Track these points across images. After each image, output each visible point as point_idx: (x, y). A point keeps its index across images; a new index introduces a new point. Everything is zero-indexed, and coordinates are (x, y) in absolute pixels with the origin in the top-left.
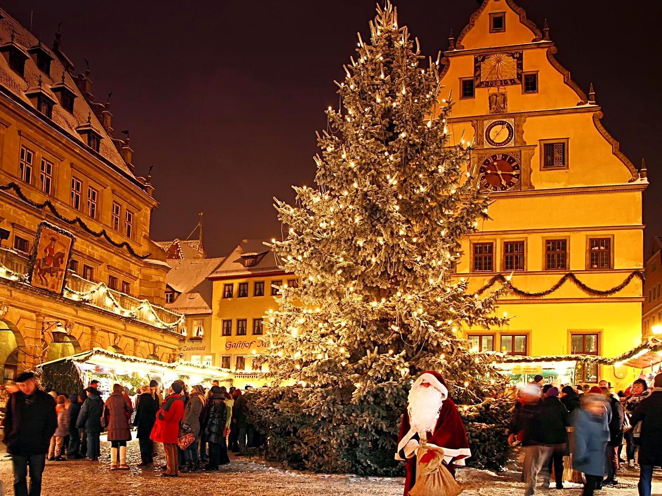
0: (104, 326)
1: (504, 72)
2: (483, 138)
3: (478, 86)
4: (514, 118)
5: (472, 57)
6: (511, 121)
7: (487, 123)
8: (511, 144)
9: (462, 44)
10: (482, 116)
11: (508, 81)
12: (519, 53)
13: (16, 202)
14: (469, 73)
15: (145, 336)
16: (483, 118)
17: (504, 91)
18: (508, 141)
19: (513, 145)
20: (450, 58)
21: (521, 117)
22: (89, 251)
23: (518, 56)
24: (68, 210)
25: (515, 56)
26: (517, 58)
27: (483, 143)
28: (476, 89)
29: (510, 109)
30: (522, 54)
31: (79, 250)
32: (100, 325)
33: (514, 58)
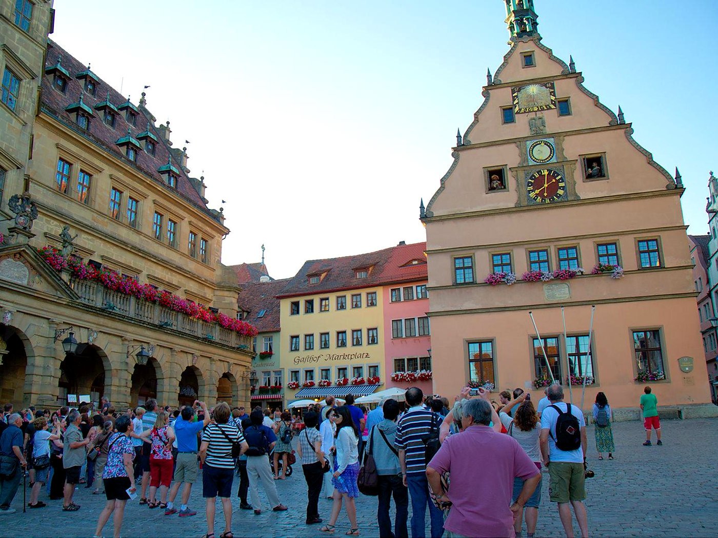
0: (183, 348)
1: (539, 99)
2: (528, 156)
3: (517, 113)
4: (553, 137)
5: (510, 89)
6: (551, 141)
7: (529, 144)
8: (554, 160)
9: (499, 79)
10: (524, 138)
11: (544, 107)
12: (551, 84)
13: (106, 237)
14: (508, 102)
15: (220, 355)
16: (525, 139)
17: (541, 116)
18: (550, 157)
19: (555, 161)
20: (489, 91)
21: (560, 136)
22: (168, 277)
23: (550, 86)
24: (149, 241)
25: (548, 86)
26: (549, 87)
27: (528, 161)
28: (516, 115)
29: (548, 130)
30: (553, 84)
31: (159, 277)
32: (179, 347)
33: (547, 88)
